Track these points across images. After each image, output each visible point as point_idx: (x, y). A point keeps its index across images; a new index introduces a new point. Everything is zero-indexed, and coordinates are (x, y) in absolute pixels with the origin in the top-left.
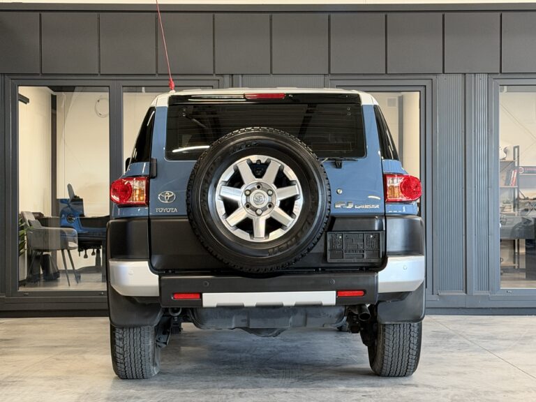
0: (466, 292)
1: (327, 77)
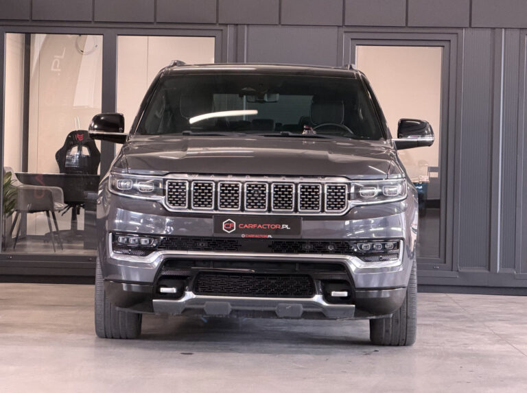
0: (489, 270)
1: (341, 29)
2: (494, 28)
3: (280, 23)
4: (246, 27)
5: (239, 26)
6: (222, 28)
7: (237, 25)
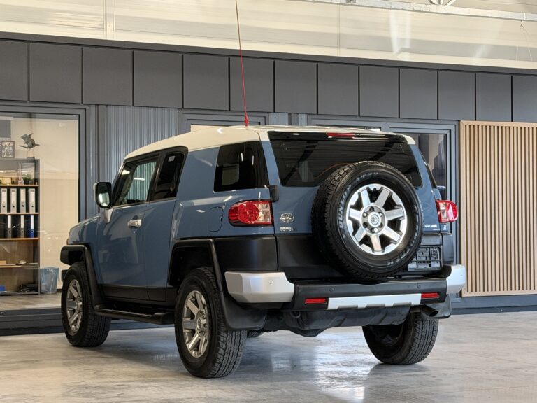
1: (180, 111)
2: (290, 114)
3: (133, 105)
4: (104, 106)
5: (100, 106)
6: (85, 107)
7: (98, 105)
